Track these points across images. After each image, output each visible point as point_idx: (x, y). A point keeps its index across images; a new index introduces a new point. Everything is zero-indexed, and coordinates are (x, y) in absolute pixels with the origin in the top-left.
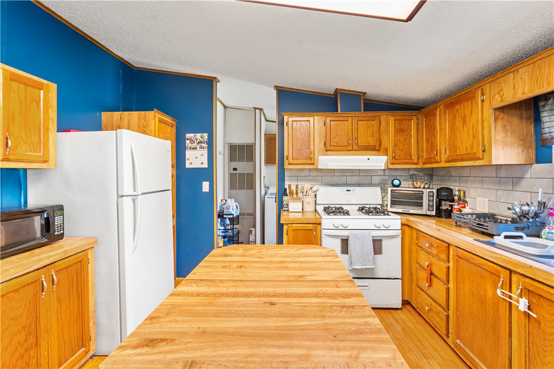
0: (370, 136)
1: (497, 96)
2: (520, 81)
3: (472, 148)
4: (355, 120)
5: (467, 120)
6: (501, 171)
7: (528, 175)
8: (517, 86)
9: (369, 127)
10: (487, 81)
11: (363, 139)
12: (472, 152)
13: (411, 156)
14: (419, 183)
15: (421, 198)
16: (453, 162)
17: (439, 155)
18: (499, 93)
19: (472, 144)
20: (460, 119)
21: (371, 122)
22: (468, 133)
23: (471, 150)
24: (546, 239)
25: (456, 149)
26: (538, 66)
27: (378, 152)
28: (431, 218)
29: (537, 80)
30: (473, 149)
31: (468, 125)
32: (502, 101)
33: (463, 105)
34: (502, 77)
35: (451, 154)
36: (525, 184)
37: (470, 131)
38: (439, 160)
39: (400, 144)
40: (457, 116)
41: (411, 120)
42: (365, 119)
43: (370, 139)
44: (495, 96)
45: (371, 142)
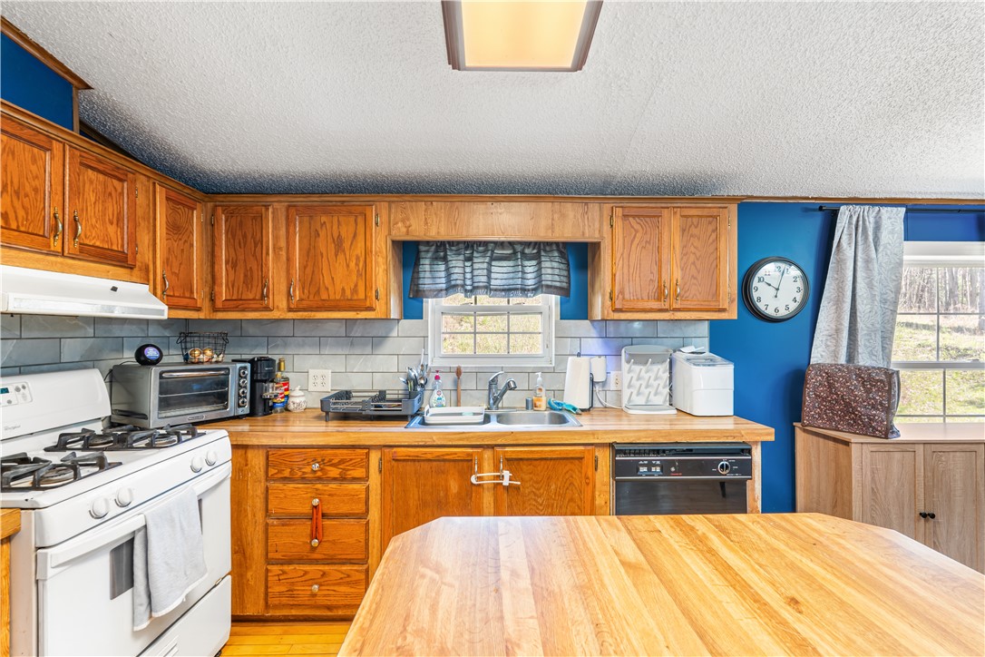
0: (112, 224)
1: (400, 225)
2: (434, 216)
3: (355, 290)
4: (72, 157)
5: (346, 245)
6: (355, 329)
7: (395, 333)
8: (429, 221)
9: (110, 194)
10: (387, 199)
11: (93, 227)
12: (355, 297)
13: (192, 292)
14: (209, 353)
15: (225, 383)
16: (312, 311)
17: (271, 297)
18: (403, 221)
19: (356, 286)
20: (330, 240)
21: (116, 182)
22: (348, 266)
23: (352, 294)
24: (437, 406)
25: (319, 288)
26: (457, 208)
27: (127, 271)
28: (241, 421)
29: (455, 223)
30: (357, 294)
31: (347, 253)
32: (408, 233)
33: (335, 219)
34: (409, 201)
35: (303, 297)
36: (389, 346)
37: (352, 265)
38: (271, 306)
39: (174, 260)
40: (322, 233)
41: (193, 209)
42: (101, 167)
43: (112, 229)
44: (397, 223)
45: (114, 241)
